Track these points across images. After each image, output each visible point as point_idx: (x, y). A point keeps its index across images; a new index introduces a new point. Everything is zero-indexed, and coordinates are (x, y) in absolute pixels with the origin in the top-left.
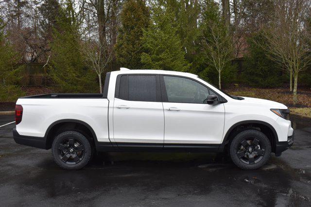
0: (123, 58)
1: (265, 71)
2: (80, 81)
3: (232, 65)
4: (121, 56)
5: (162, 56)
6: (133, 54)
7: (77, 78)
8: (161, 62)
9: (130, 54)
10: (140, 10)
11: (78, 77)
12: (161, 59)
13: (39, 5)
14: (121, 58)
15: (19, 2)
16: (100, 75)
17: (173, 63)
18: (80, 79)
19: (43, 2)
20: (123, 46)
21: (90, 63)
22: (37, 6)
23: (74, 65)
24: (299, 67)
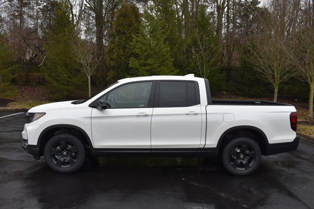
0: (114, 62)
1: (252, 81)
2: (71, 82)
3: (220, 73)
4: (112, 60)
5: (149, 61)
6: (123, 58)
7: (68, 79)
8: (148, 68)
9: (120, 58)
10: (133, 16)
11: (69, 77)
12: (148, 64)
13: (41, 7)
14: (112, 62)
15: (22, 2)
16: (89, 77)
17: (159, 69)
18: (71, 80)
19: (45, 4)
20: (114, 50)
21: (81, 65)
22: (39, 7)
23: (66, 66)
24: (280, 79)
